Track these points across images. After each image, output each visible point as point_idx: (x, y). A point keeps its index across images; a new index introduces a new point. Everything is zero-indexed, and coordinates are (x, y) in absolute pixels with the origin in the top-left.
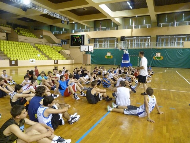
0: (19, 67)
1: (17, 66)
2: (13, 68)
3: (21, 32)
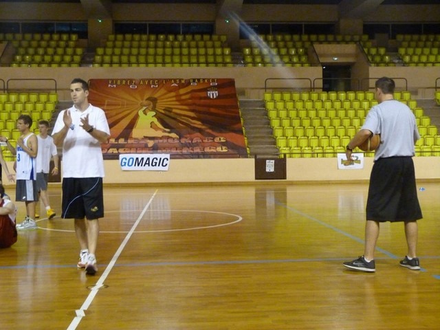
0: (292, 184)
1: (285, 178)
2: (267, 184)
3: (402, 51)
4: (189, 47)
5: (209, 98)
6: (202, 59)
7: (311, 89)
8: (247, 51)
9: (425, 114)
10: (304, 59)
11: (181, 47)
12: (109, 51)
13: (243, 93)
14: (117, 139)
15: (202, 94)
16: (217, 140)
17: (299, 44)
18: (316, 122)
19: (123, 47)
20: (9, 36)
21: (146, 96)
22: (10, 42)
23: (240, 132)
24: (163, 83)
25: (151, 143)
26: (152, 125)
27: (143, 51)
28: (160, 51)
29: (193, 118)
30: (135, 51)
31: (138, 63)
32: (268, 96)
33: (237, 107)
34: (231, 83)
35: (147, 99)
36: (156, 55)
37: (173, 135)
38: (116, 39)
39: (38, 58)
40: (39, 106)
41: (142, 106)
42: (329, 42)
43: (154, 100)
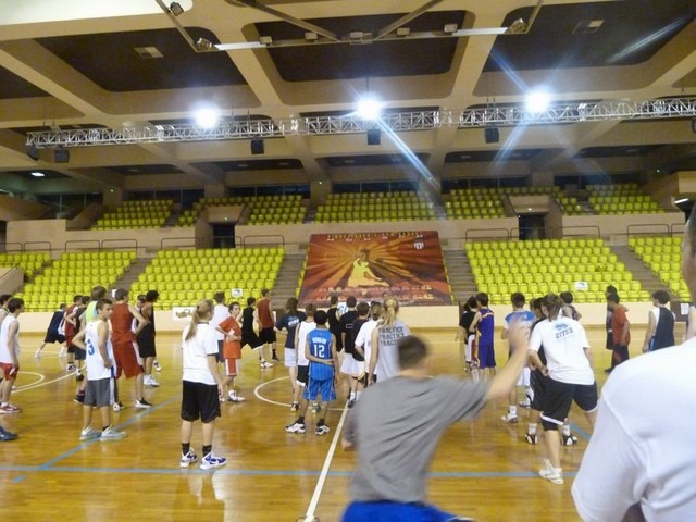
4: (397, 203)
5: (415, 249)
6: (409, 214)
7: (509, 238)
8: (449, 204)
9: (619, 259)
10: (500, 210)
11: (389, 203)
12: (328, 208)
13: (446, 243)
14: (335, 288)
15: (409, 246)
16: (423, 288)
17: (495, 197)
18: (515, 270)
19: (340, 204)
20: (247, 199)
21: (360, 248)
22: (247, 204)
23: (445, 280)
24: (375, 236)
25: (364, 292)
26: (366, 275)
27: (357, 208)
28: (372, 207)
29: (402, 268)
30: (350, 208)
31: (353, 219)
32: (469, 246)
33: (441, 257)
34: (434, 235)
35: (362, 251)
36: (368, 211)
37: (384, 284)
38: (333, 199)
39: (269, 217)
40: (270, 259)
41: (357, 257)
42: (524, 195)
43: (367, 252)
